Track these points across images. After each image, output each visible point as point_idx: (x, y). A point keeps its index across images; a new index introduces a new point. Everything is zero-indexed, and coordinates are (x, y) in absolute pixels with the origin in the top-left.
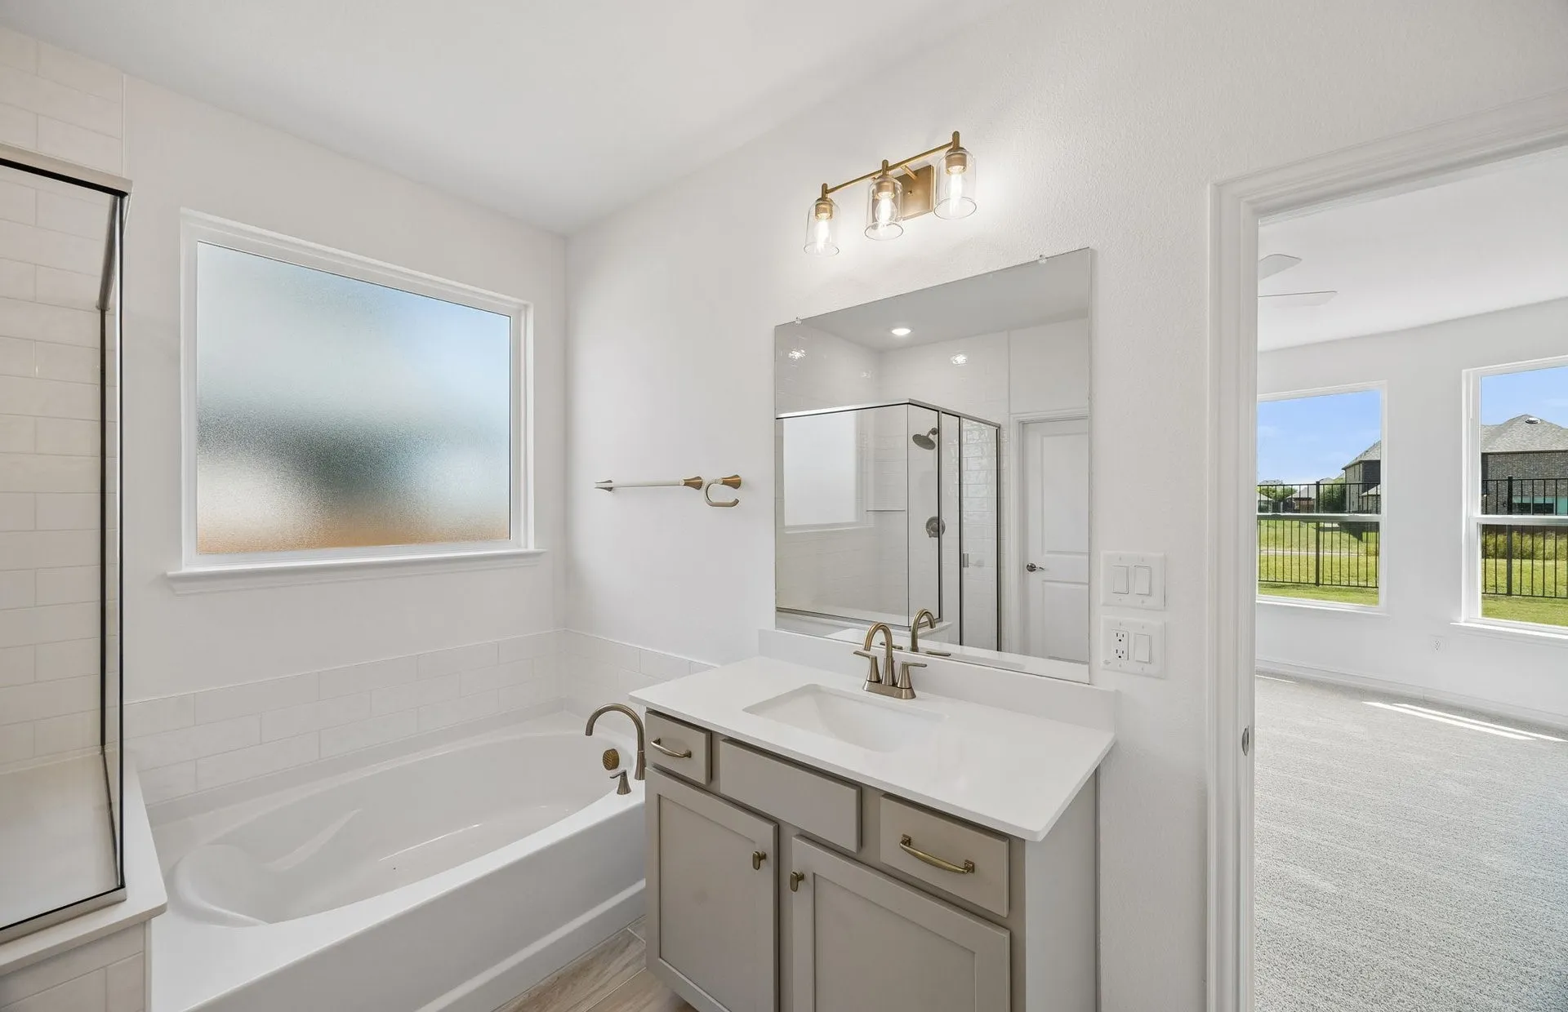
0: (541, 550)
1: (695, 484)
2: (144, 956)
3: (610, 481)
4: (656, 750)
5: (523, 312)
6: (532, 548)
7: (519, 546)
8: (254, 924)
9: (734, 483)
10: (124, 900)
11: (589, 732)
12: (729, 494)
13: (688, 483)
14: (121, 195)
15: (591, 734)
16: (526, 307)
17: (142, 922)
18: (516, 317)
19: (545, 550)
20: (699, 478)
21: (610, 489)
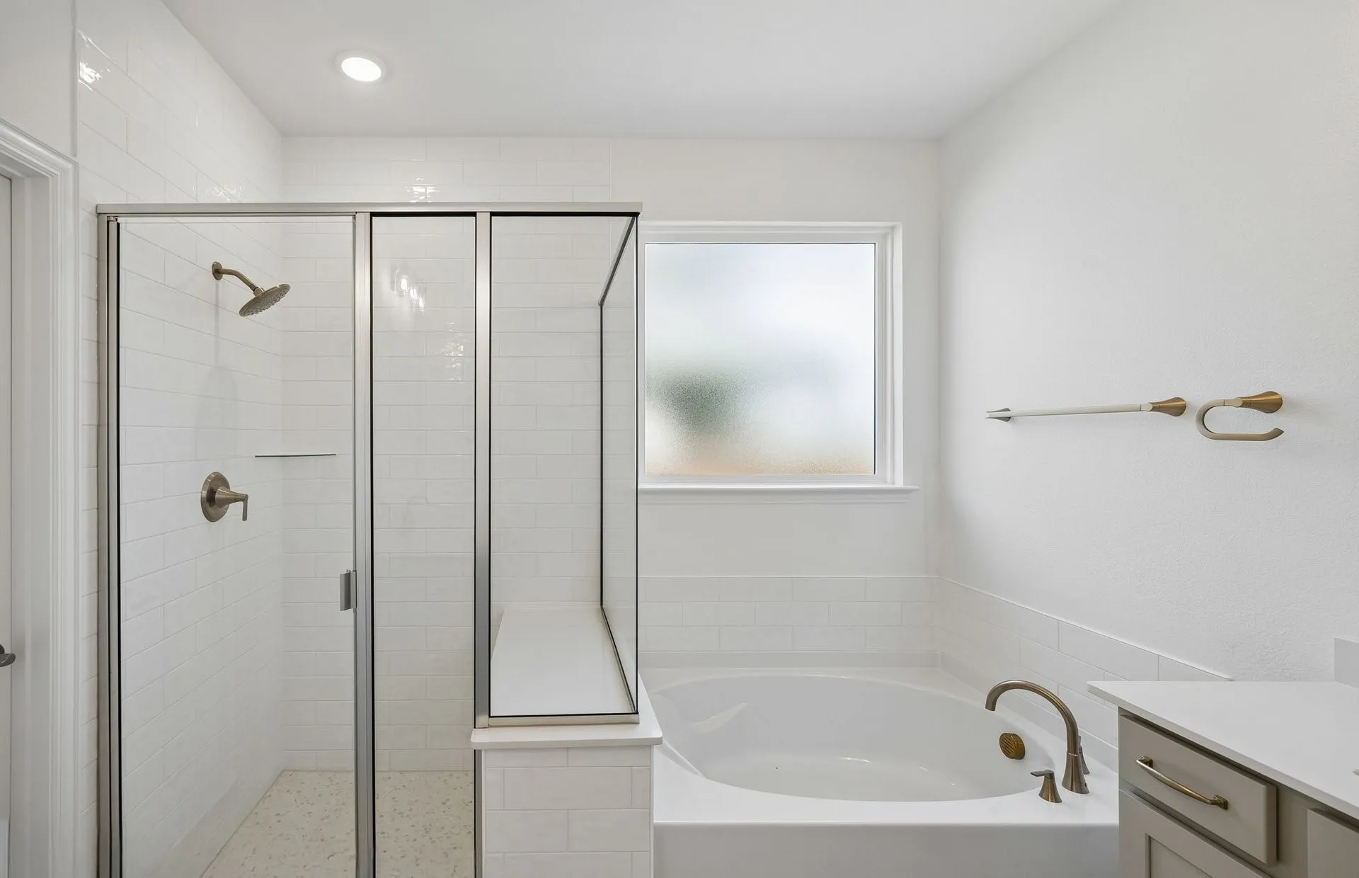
0: (910, 487)
1: (1176, 408)
2: (650, 770)
3: (1007, 410)
4: (1146, 773)
5: (890, 237)
6: (900, 484)
7: (886, 482)
8: (696, 774)
9: (1270, 404)
10: (638, 723)
11: (991, 705)
12: (1261, 422)
13: (1157, 408)
14: (635, 215)
15: (993, 709)
16: (893, 228)
17: (647, 745)
18: (881, 242)
19: (917, 487)
20: (1178, 399)
21: (1007, 419)
